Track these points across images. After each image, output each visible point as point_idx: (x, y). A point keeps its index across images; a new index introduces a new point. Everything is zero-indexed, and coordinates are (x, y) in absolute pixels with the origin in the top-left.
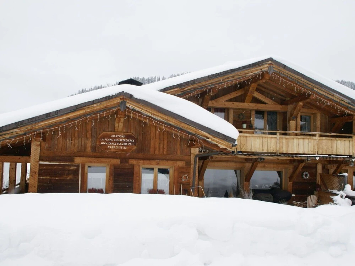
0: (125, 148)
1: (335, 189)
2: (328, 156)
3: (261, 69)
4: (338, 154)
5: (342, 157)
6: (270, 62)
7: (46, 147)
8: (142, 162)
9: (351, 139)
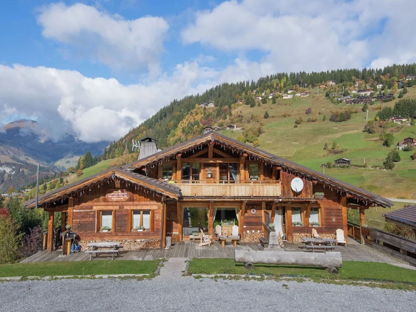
0: (122, 199)
3: (207, 139)
6: (212, 134)
9: (278, 184)
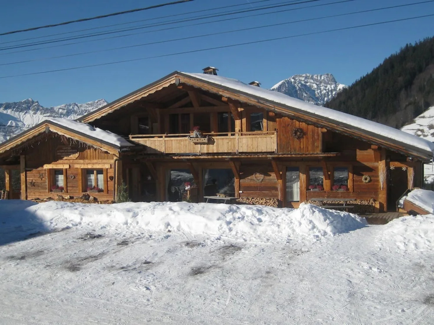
0: (72, 156)
3: (170, 82)
6: (176, 75)
9: (272, 136)
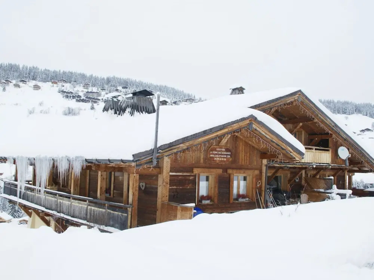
0: (225, 159)
1: (321, 189)
2: (319, 164)
3: (294, 98)
4: (324, 163)
5: (325, 165)
6: (300, 93)
7: (173, 159)
8: (235, 171)
9: (329, 152)
